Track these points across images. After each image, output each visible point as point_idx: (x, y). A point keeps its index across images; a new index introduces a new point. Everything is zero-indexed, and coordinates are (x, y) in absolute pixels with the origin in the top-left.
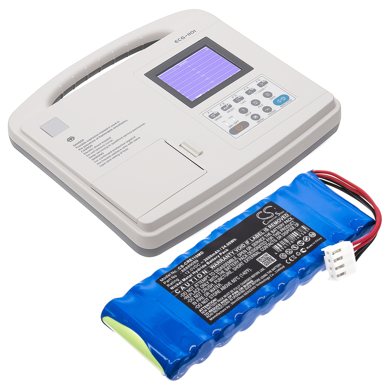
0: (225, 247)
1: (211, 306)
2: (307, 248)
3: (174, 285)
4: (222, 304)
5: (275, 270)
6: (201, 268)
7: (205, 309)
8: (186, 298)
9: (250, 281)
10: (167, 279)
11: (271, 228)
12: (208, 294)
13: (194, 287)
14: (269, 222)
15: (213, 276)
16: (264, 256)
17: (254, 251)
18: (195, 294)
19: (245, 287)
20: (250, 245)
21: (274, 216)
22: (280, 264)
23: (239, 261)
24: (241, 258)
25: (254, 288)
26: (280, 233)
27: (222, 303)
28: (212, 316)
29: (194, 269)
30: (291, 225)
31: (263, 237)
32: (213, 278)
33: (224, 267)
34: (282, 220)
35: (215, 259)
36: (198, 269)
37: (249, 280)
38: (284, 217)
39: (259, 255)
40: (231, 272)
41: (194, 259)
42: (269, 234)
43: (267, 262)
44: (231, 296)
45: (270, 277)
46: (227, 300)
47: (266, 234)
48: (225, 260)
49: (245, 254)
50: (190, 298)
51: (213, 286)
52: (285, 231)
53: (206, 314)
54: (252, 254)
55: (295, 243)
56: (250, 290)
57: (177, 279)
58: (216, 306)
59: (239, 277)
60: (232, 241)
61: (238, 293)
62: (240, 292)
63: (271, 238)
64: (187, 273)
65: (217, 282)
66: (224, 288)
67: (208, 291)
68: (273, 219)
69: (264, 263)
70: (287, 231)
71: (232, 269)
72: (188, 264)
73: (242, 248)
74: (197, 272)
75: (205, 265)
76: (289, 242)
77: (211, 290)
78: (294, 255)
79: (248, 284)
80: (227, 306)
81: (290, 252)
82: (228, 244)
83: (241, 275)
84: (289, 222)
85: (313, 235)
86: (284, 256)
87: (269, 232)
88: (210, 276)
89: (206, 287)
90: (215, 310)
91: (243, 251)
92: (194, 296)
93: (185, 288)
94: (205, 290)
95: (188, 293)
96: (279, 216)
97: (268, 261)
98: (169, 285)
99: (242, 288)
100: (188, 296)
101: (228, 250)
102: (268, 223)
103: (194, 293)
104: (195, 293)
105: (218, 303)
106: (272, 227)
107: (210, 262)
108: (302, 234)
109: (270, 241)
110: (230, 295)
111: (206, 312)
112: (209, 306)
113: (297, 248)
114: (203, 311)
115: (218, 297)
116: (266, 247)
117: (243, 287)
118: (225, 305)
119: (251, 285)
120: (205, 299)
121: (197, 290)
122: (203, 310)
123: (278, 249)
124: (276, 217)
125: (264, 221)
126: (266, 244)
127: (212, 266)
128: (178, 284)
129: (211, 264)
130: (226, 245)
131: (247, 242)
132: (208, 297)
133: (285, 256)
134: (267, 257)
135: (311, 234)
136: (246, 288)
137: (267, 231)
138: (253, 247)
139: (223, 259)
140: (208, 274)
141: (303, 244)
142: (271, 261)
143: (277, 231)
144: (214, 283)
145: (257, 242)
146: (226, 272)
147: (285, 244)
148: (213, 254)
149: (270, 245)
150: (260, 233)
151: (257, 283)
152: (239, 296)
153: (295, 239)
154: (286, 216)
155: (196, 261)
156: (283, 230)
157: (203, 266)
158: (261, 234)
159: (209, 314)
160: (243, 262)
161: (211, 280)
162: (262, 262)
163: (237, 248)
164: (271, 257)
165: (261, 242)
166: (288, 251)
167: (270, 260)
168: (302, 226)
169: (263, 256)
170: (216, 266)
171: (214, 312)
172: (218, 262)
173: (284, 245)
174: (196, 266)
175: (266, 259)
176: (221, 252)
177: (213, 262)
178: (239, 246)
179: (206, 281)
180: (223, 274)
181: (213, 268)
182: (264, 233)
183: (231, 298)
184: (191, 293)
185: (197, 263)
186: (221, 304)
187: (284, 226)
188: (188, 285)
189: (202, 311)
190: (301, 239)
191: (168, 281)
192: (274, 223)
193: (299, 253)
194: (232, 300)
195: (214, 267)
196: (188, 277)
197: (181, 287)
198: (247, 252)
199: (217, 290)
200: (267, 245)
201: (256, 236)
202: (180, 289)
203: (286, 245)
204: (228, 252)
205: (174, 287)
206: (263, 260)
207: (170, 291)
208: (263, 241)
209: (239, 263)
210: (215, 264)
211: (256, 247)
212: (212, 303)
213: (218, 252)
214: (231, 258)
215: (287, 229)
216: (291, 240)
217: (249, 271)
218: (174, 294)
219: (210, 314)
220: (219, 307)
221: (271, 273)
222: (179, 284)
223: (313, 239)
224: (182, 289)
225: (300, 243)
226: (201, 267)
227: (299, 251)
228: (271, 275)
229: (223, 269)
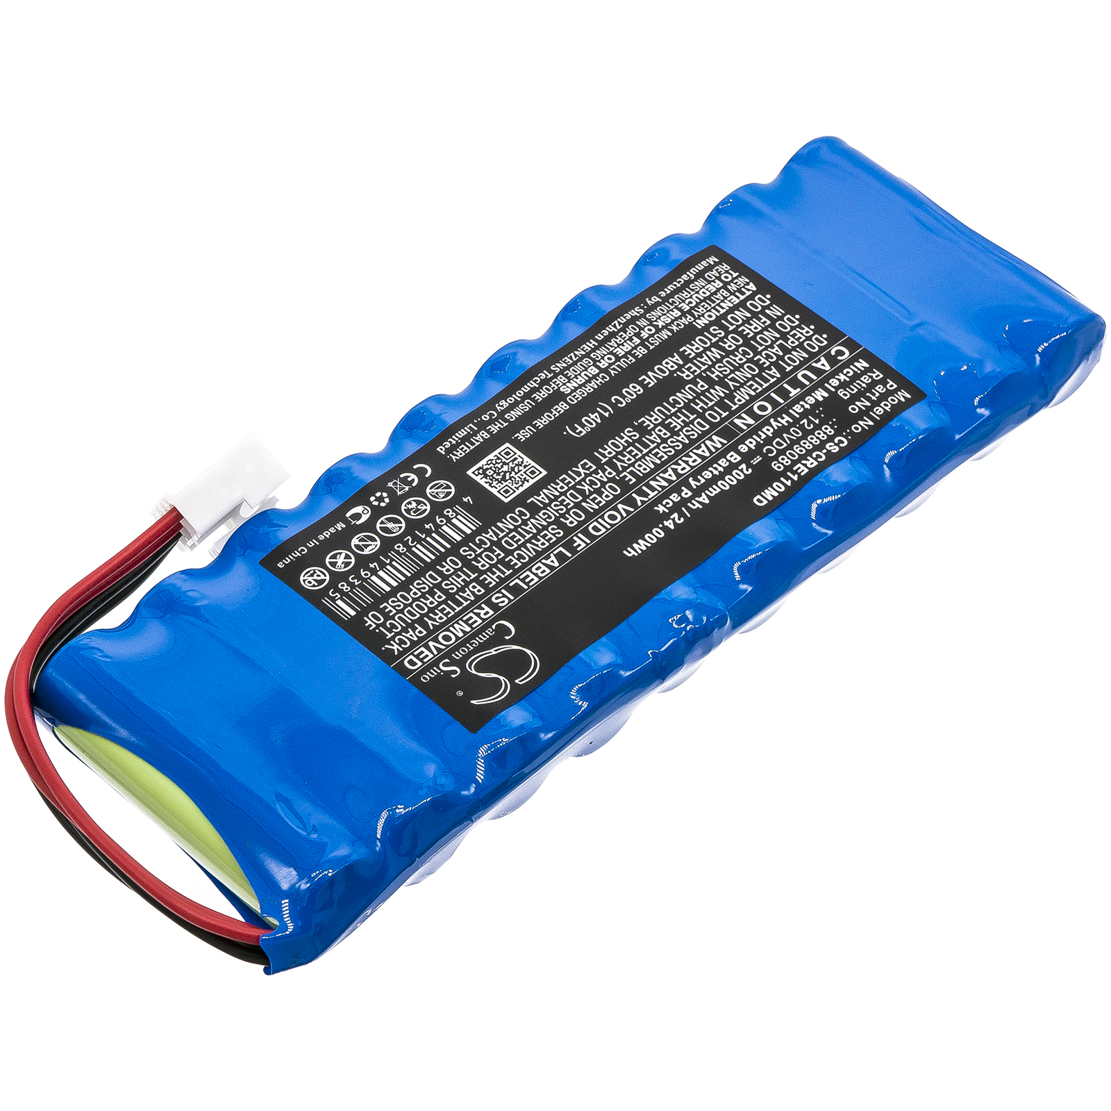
0: (670, 521)
1: (714, 302)
2: (340, 526)
3: (856, 377)
4: (676, 307)
5: (475, 433)
6: (759, 436)
7: (737, 294)
8: (807, 330)
9: (572, 391)
10: (883, 397)
11: (483, 606)
12: (729, 344)
13: (781, 369)
14: (489, 632)
15: (711, 408)
16: (517, 488)
17: (556, 505)
18: (773, 342)
19: (592, 367)
20: (568, 531)
21: (466, 657)
22: (454, 457)
23: (614, 467)
24: (605, 480)
25: (557, 367)
26: (446, 585)
27: (677, 313)
28: (710, 268)
29: (785, 435)
30: (399, 618)
31: (516, 564)
32: (711, 400)
33: (672, 442)
34: (436, 640)
35: (707, 475)
36: (770, 434)
37: (578, 394)
38: (426, 652)
39: (535, 490)
40: (644, 422)
41: (789, 474)
42: (492, 579)
43: (505, 463)
44: (645, 335)
45: (496, 410)
46: (656, 321)
47: (502, 581)
48: (669, 469)
49: (591, 493)
50: (793, 328)
51: (709, 369)
52: (423, 596)
53: (732, 275)
54: (564, 494)
55: (387, 545)
56: (574, 359)
57: (846, 398)
58: (698, 304)
59: (614, 406)
60: (641, 546)
61: (616, 345)
62: (609, 350)
63: (483, 564)
64: (810, 422)
65: (695, 383)
66: (670, 364)
67: (728, 353)
68: (471, 645)
69: (516, 459)
70: (415, 593)
71: (641, 436)
72: (809, 453)
73: (602, 517)
74: (774, 424)
75: (743, 448)
76: (414, 549)
77: (719, 357)
78: (399, 493)
79: (581, 380)
80: (658, 304)
81: (414, 505)
82: (657, 533)
83: (606, 410)
84: (405, 630)
85: (310, 579)
86: (436, 491)
87: (489, 590)
88: (725, 407)
89: (737, 369)
90: (701, 289)
91: (596, 507)
92: (778, 336)
93: (814, 365)
94: (738, 358)
95: (801, 346)
96: (447, 660)
97: (502, 467)
98: (874, 375)
99: (604, 364)
100: (799, 335)
101: (656, 508)
102: (494, 627)
103: (780, 346)
104: (777, 348)
105: (689, 312)
106: (476, 611)
107: (727, 460)
108: (356, 580)
109: (490, 549)
110: (647, 340)
111: (732, 281)
112: (723, 301)
113: (382, 523)
114: (743, 287)
115: (689, 333)
116: (507, 524)
117: (598, 367)
118: (663, 307)
119: (570, 374)
120: (740, 326)
121: (768, 357)
122: (743, 289)
123: (459, 517)
124: (458, 655)
125: (507, 638)
126: (507, 538)
127: (719, 446)
128: (842, 377)
129: (723, 454)
130: (665, 529)
131: (581, 543)
132: (727, 333)
133: (432, 490)
134: (505, 484)
135: (320, 582)
136: (589, 366)
137: (499, 592)
138: (557, 522)
139: (675, 471)
140: (732, 413)
141: (355, 541)
142: (491, 468)
143: (457, 593)
144: (708, 380)
145: (541, 544)
146: (662, 424)
147: (428, 539)
148: (714, 491)
149: (491, 533)
150: (527, 584)
151: (546, 382)
152: (613, 335)
153: (388, 562)
154: (417, 657)
155: (779, 467)
156: (431, 599)
157: (751, 443)
158: (523, 580)
159: (720, 275)
160: (596, 461)
161: (719, 392)
162: (525, 463)
163: (623, 518)
164: (487, 486)
165: (524, 545)
166: (418, 510)
167: (495, 472)
168: (353, 613)
169: (521, 489)
170: (703, 445)
171: (701, 282)
172: (694, 460)
173: (434, 535)
174: (778, 444)
175: (508, 477)
176: (684, 502)
177: (715, 460)
178: (612, 525)
179: (737, 388)
180: (675, 414)
181: (715, 438)
182: (511, 585)
183: (641, 329)
184: (789, 345)
185: (776, 458)
186: (680, 310)
187: (427, 615)
188: (804, 376)
189: (746, 287)
190: (363, 561)
191: (880, 389)
192: (468, 629)
193: (376, 503)
194: (637, 322)
195: (708, 443)
196: (807, 406)
197: (827, 368)
198: (583, 504)
199: (695, 358)
200: (502, 531)
201: (544, 568)
202: (832, 360)
203: (423, 537)
204: (658, 500)
205: (856, 370)
206: (519, 471)
207: (866, 355)
208: (518, 548)
209: (615, 457)
210: (707, 454)
211: (545, 524)
212: (710, 311)
213: (697, 499)
214: (646, 476)
215: (414, 600)
216: (404, 554)
217: (574, 430)
218: (851, 345)
219: (718, 275)
220: (686, 299)
221: (492, 421)
222: (839, 380)
223: (316, 557)
224: (823, 360)
225: (370, 543)
226: (759, 440)
227: (377, 513)
228: (491, 415)
229: (674, 433)
